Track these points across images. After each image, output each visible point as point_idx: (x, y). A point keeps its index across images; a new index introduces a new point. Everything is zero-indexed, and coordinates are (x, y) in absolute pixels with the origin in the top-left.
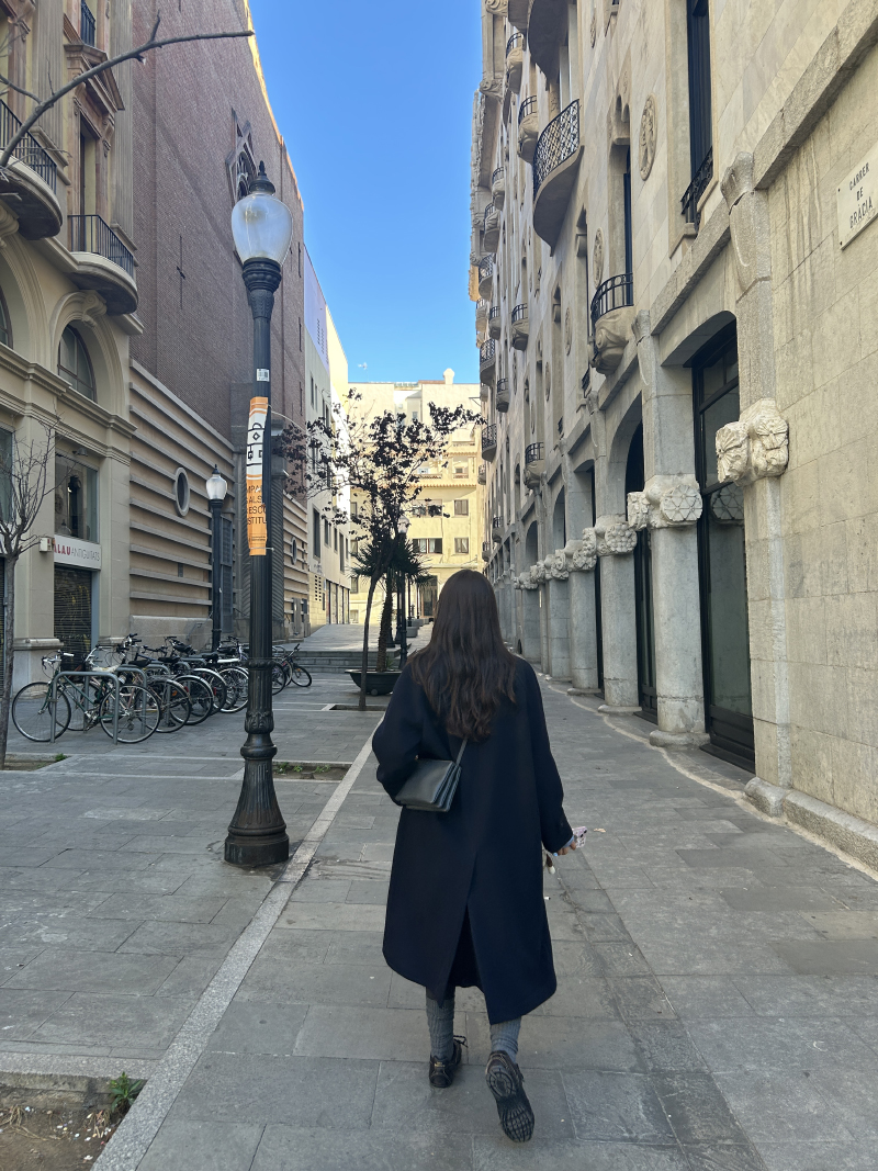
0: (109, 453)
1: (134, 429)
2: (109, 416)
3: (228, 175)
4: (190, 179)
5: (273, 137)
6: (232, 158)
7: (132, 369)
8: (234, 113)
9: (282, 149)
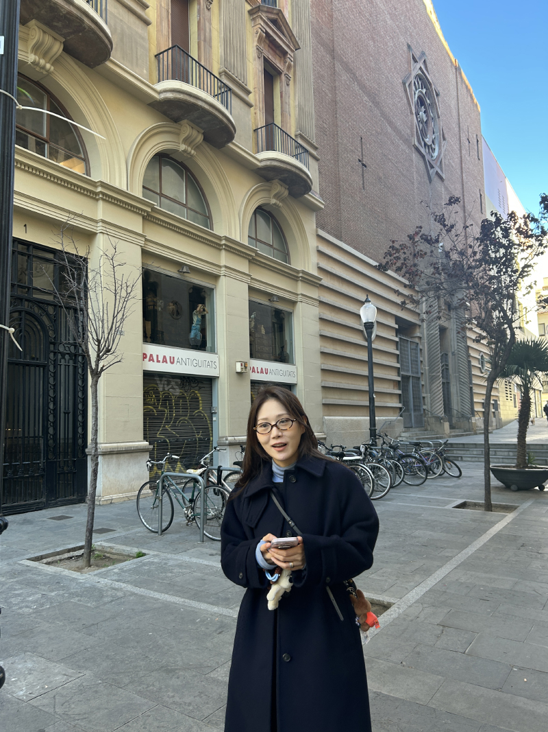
0: (299, 298)
1: (320, 279)
2: (298, 272)
3: (406, 91)
4: (369, 96)
5: (448, 61)
6: (408, 78)
7: (319, 237)
8: (409, 47)
9: (457, 69)
